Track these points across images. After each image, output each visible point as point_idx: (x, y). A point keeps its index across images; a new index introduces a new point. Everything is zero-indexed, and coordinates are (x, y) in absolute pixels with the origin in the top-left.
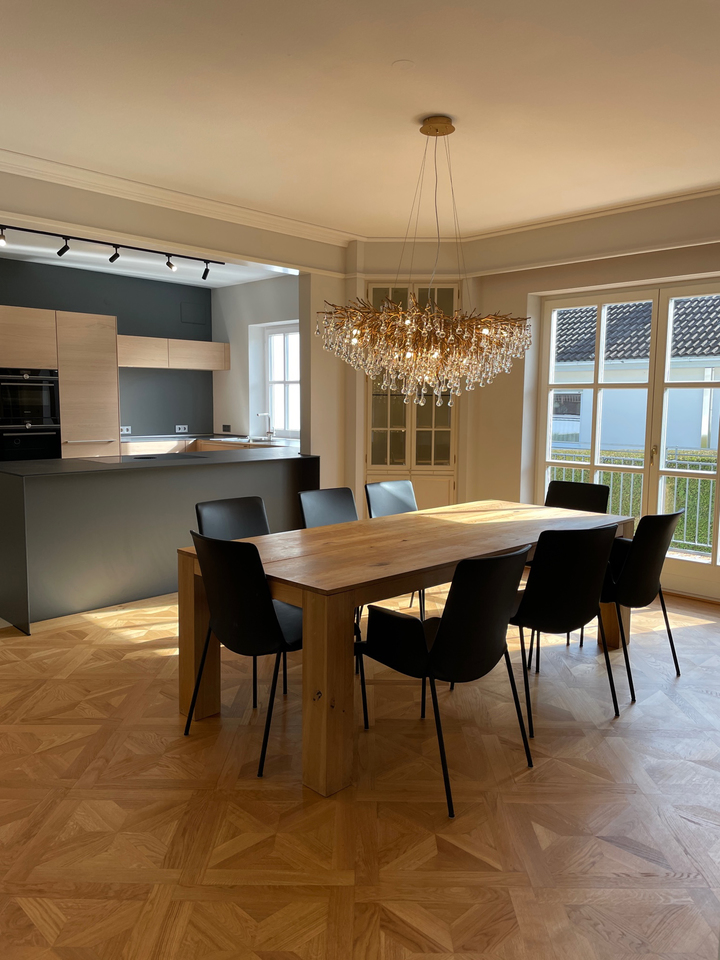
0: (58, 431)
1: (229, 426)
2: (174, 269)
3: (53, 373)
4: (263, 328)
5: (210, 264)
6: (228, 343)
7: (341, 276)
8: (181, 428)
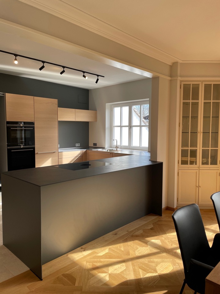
0: (34, 148)
1: (96, 144)
2: (87, 78)
3: (33, 123)
4: (111, 105)
5: (99, 77)
6: (97, 111)
7: (169, 78)
8: (78, 145)
